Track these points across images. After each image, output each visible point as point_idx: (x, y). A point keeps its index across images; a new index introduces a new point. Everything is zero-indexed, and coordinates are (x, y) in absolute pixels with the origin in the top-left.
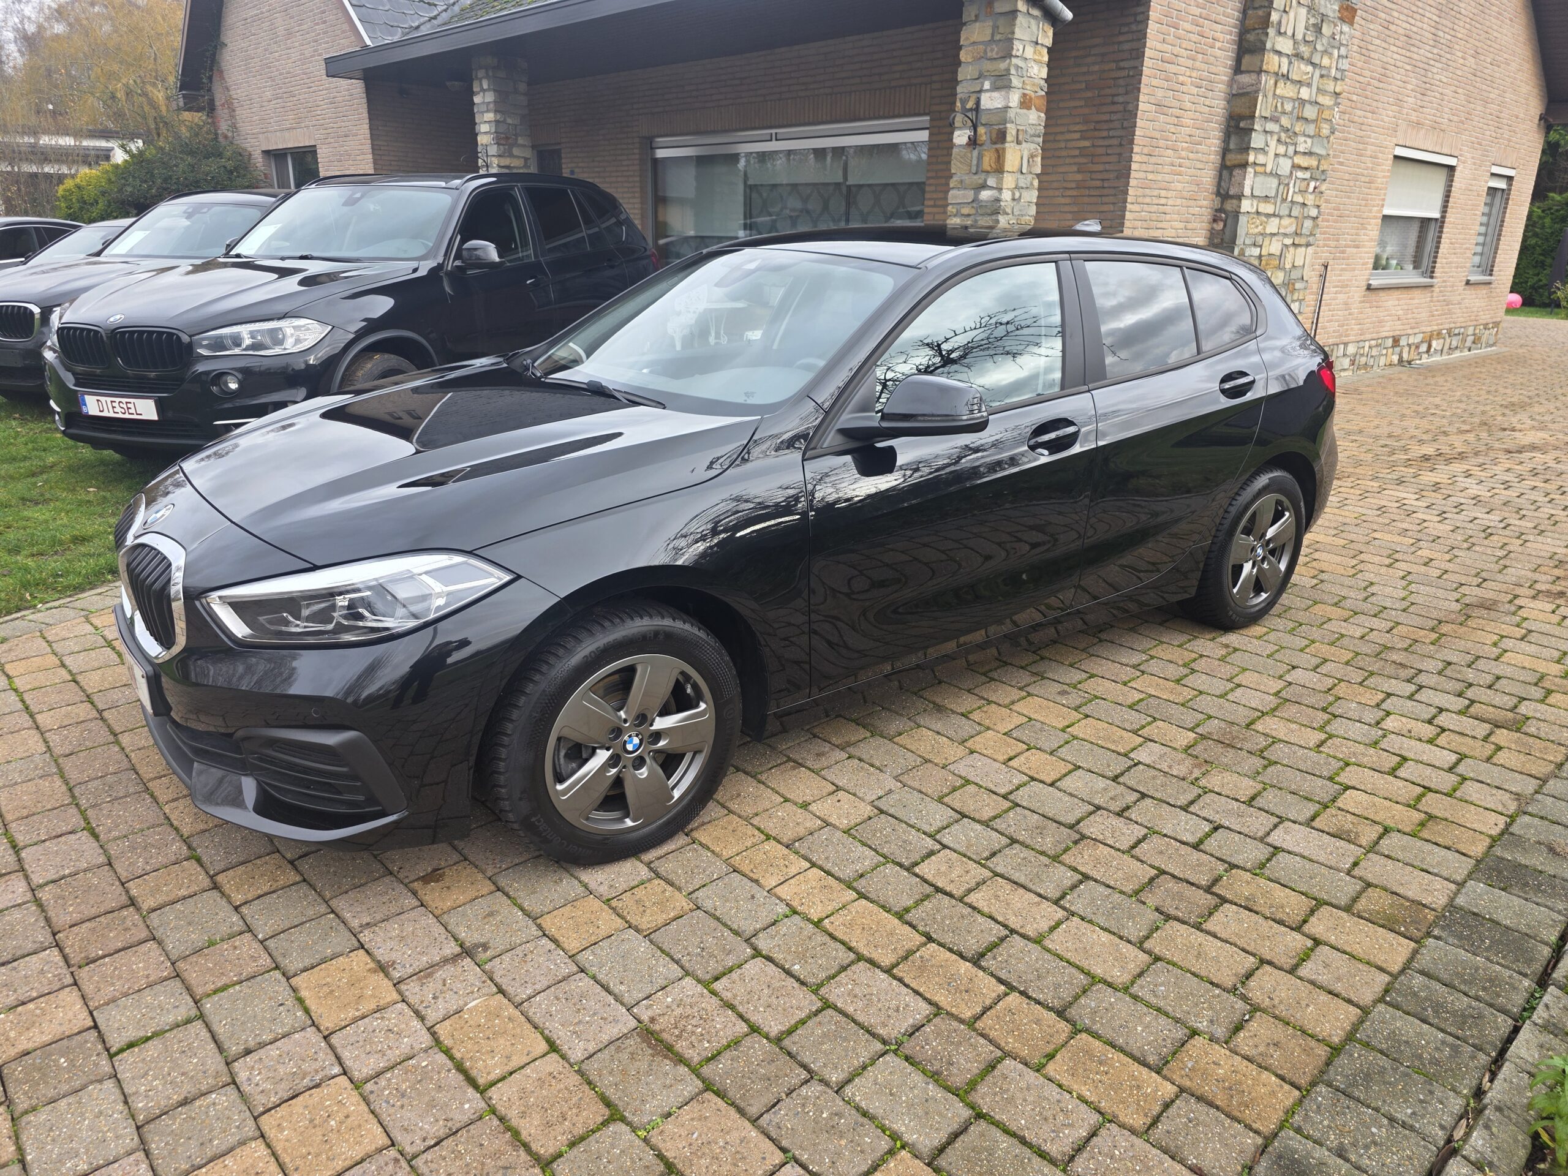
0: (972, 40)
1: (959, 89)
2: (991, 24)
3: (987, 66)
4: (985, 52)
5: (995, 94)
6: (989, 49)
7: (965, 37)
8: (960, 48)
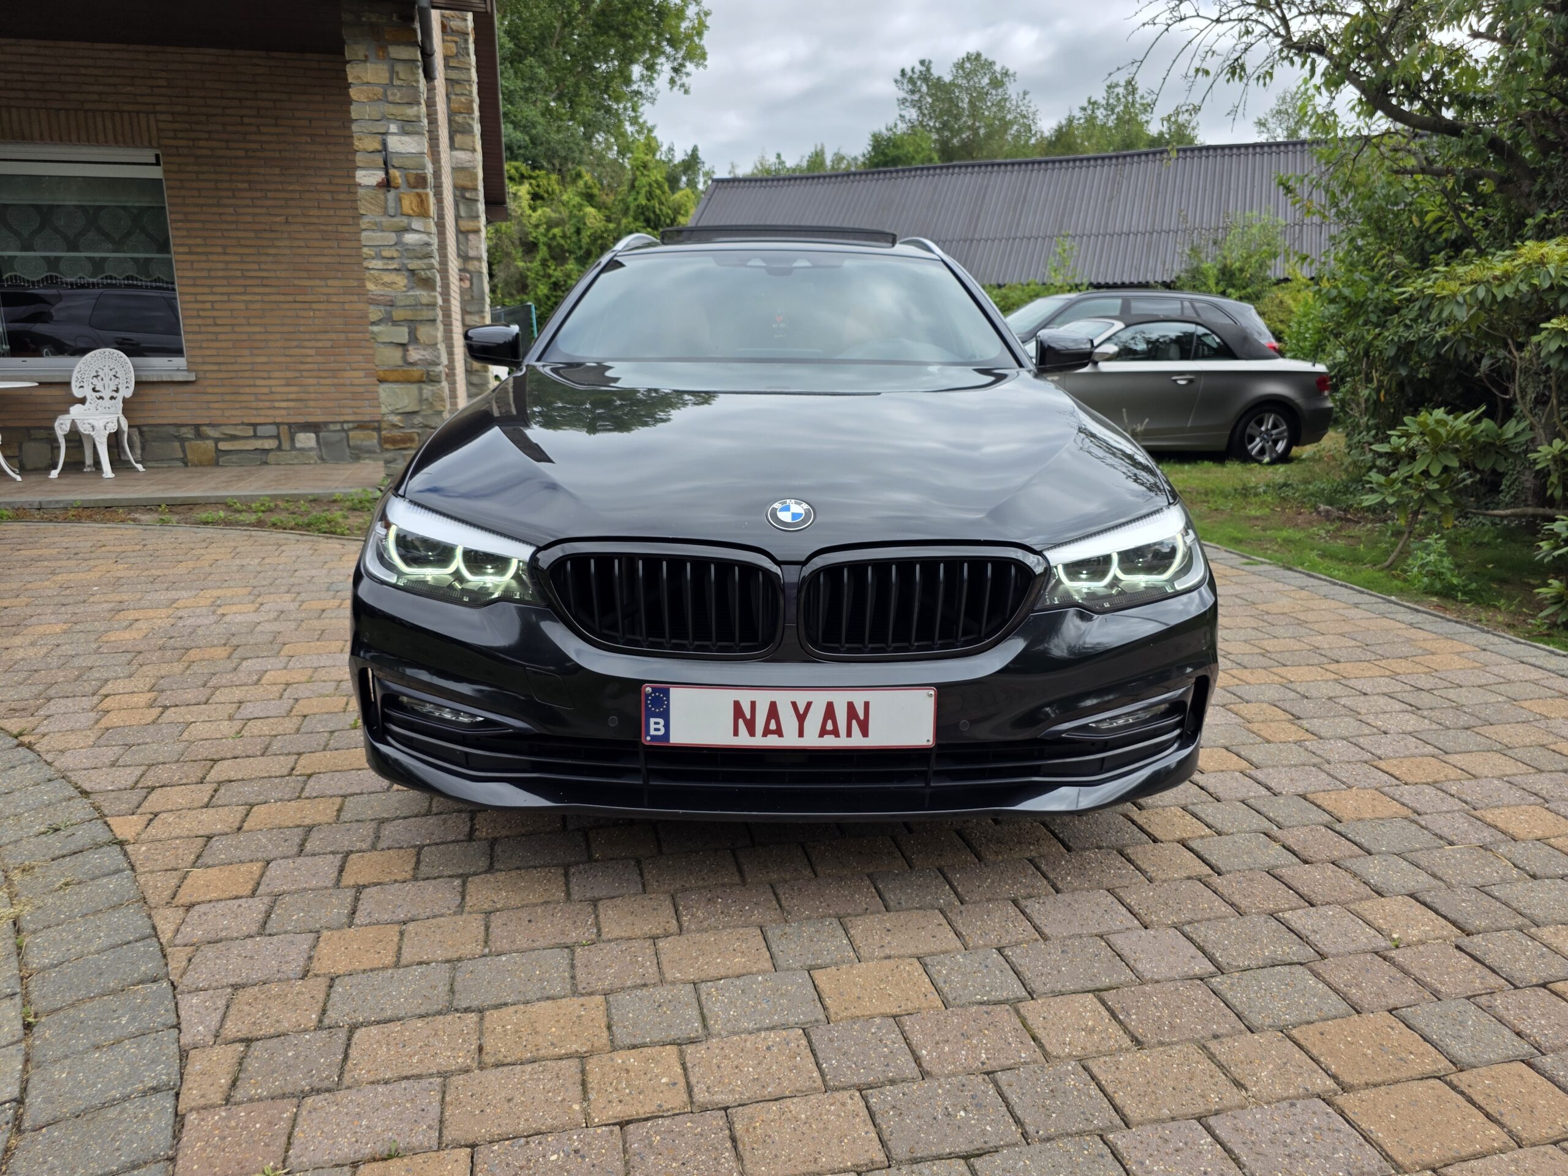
0: (365, 80)
1: (355, 127)
2: (386, 67)
3: (393, 109)
4: (385, 94)
5: (406, 138)
6: (389, 93)
7: (353, 73)
8: (349, 86)
